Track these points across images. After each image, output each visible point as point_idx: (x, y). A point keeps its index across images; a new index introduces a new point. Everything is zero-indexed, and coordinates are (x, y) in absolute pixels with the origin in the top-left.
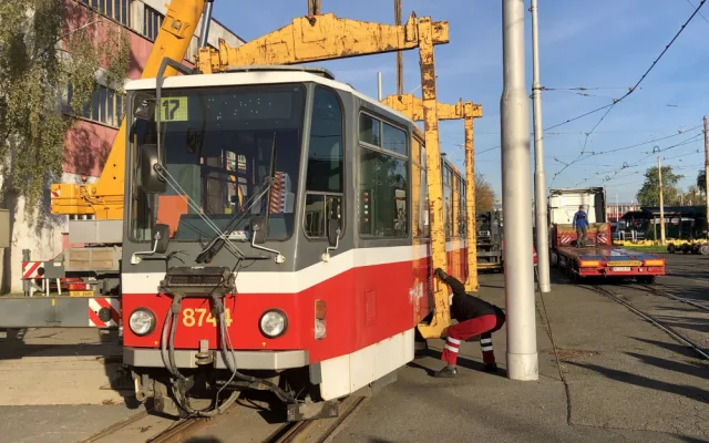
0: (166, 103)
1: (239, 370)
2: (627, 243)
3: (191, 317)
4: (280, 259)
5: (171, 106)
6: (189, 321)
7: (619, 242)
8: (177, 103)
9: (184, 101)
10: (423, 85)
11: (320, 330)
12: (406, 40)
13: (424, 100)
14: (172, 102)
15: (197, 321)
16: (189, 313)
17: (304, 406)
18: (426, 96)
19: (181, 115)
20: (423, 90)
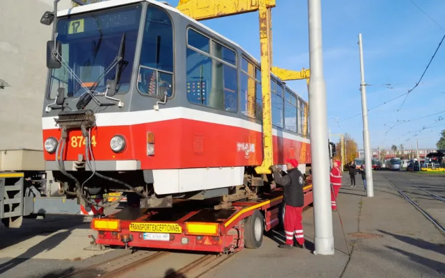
0: (73, 24)
1: (98, 172)
2: (429, 170)
3: (75, 141)
4: (120, 104)
5: (76, 25)
6: (74, 144)
7: (425, 169)
8: (79, 23)
9: (82, 21)
10: (260, 30)
11: (150, 150)
12: (252, 6)
13: (261, 38)
14: (77, 23)
15: (78, 144)
16: (74, 139)
17: (151, 200)
18: (262, 36)
19: (81, 29)
20: (260, 33)
